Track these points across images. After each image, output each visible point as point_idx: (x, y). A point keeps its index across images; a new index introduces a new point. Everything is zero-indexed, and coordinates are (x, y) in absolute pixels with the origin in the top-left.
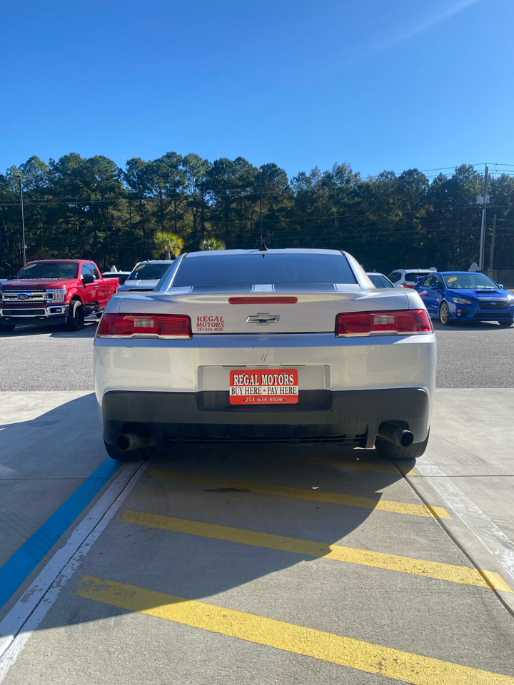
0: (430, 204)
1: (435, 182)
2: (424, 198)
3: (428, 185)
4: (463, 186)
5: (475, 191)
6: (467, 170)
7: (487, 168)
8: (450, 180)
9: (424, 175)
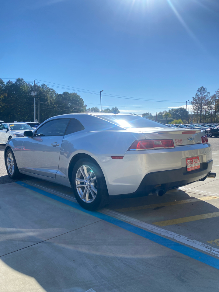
0: (6, 93)
1: (7, 84)
2: (3, 90)
3: (4, 85)
4: (20, 87)
5: (25, 89)
6: (21, 80)
7: (34, 81)
8: (14, 84)
9: (2, 80)
